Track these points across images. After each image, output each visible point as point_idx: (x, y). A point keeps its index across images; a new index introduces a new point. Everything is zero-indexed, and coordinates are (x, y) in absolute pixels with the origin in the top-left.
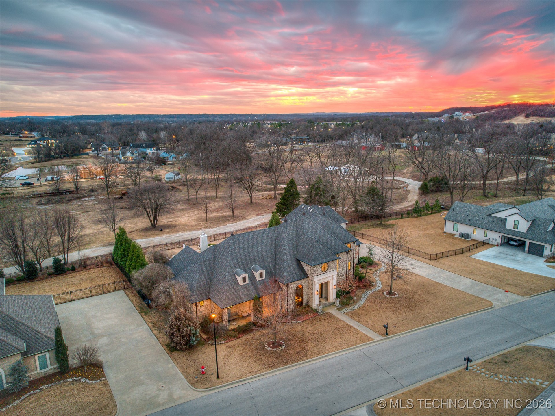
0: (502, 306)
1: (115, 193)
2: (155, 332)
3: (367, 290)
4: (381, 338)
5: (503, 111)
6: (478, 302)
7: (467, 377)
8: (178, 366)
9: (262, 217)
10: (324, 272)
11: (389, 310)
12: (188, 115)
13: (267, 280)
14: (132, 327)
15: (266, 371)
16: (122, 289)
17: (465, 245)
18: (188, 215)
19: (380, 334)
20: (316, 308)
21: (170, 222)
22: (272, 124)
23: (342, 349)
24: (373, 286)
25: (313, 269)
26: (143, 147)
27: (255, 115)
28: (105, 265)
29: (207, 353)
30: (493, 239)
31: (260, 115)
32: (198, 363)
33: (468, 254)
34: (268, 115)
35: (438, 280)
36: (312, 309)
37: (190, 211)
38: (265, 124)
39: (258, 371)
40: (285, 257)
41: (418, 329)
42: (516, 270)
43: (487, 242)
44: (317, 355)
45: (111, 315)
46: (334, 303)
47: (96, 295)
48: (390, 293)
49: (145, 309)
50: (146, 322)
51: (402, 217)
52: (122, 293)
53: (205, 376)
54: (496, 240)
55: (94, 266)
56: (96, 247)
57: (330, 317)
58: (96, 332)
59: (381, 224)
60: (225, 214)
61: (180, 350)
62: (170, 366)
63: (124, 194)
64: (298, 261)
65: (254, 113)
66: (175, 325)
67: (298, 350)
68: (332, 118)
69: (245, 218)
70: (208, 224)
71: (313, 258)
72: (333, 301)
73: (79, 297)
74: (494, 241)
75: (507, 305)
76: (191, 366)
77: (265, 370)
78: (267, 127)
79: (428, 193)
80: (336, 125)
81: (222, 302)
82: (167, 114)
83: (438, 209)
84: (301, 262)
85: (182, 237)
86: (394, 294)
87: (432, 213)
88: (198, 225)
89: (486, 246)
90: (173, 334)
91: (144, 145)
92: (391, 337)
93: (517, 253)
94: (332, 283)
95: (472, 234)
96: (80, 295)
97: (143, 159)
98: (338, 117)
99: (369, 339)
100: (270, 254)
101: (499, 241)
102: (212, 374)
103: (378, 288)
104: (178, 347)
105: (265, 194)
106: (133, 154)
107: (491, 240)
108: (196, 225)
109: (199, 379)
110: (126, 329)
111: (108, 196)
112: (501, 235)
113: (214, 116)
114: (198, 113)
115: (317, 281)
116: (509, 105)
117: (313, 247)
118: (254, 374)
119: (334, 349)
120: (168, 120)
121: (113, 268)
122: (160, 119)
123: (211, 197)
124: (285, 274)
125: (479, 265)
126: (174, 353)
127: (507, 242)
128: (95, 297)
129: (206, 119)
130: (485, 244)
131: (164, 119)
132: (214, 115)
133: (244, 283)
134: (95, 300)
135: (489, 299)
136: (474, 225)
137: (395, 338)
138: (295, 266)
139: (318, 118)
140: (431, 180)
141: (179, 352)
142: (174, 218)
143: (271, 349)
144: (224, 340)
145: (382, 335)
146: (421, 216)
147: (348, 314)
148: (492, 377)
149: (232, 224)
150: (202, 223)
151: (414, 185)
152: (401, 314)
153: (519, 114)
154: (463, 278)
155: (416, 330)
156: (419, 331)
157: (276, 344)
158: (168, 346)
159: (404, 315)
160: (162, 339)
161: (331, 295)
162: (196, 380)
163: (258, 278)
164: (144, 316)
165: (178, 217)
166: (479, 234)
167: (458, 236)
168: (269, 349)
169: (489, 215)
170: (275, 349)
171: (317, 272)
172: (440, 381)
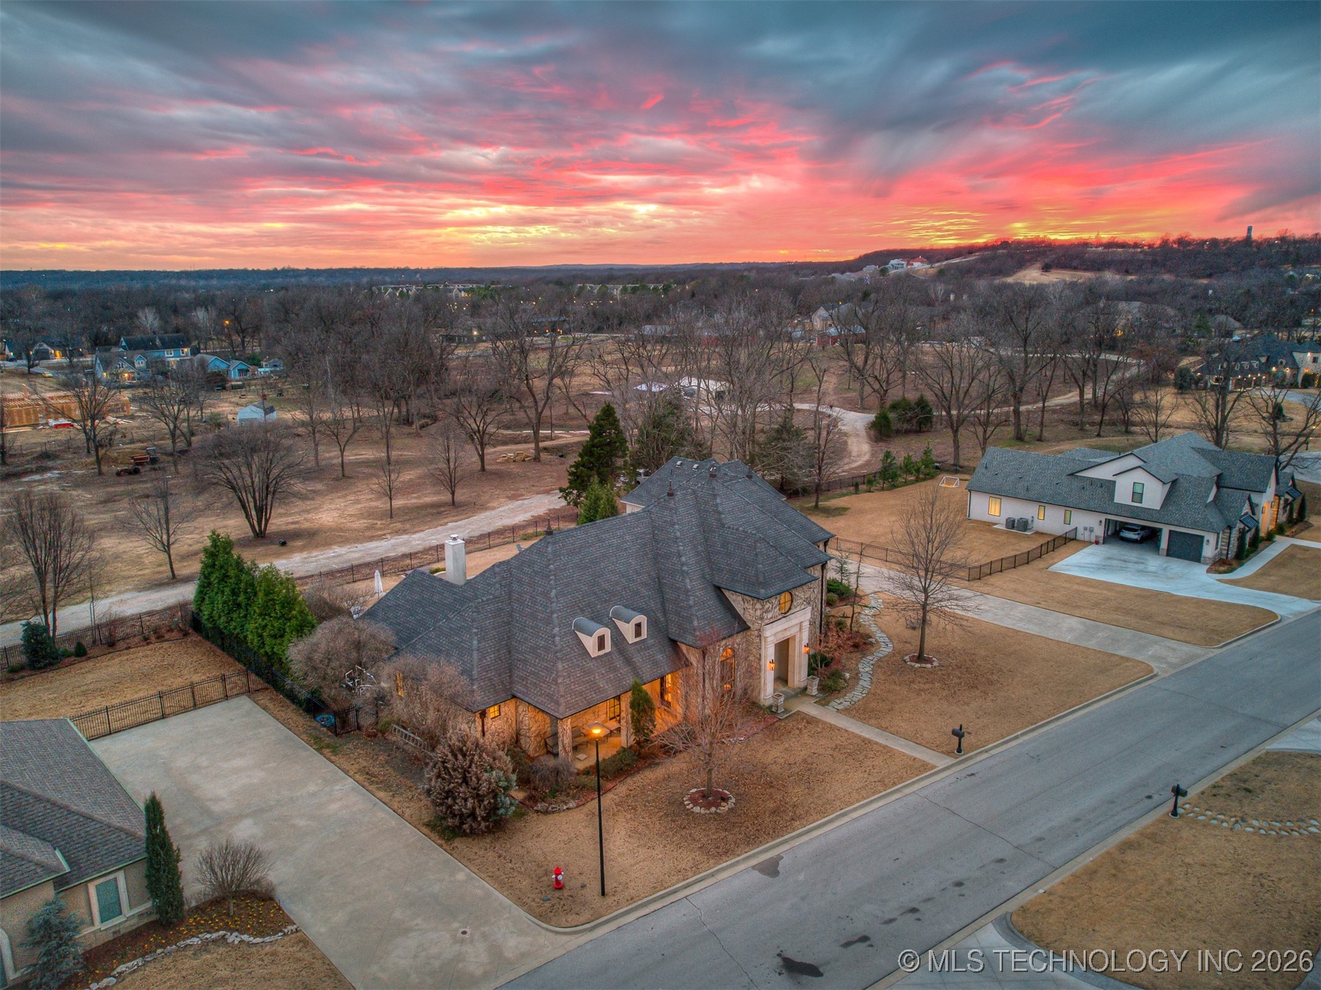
0: (1174, 671)
1: (115, 461)
2: (382, 794)
3: (864, 656)
4: (949, 761)
5: (994, 258)
6: (1119, 665)
7: (1185, 833)
8: (483, 876)
9: (526, 502)
10: (785, 614)
11: (935, 698)
12: (245, 271)
13: (651, 642)
14: (312, 788)
15: (716, 864)
16: (243, 694)
17: (1026, 546)
18: (333, 506)
19: (943, 752)
20: (767, 704)
21: (293, 523)
22: (472, 290)
23: (874, 793)
24: (871, 644)
25: (763, 606)
26: (155, 347)
27: (417, 271)
28: (167, 637)
29: (544, 835)
30: (1085, 529)
31: (429, 271)
32: (530, 862)
33: (1039, 564)
34: (446, 270)
35: (1008, 623)
36: (760, 707)
37: (335, 495)
38: (451, 291)
39: (696, 868)
40: (688, 581)
41: (1022, 734)
42: (1158, 593)
43: (1071, 536)
44: (824, 813)
45: (238, 762)
46: (805, 689)
47: (175, 714)
48: (920, 658)
49: (327, 740)
50: (346, 772)
51: (857, 491)
52: (245, 703)
53: (566, 893)
54: (1091, 530)
55: (136, 640)
56: (120, 593)
57: (808, 723)
58: (216, 808)
59: (816, 506)
60: (428, 500)
61: (473, 833)
62: (461, 876)
63: (139, 462)
64: (718, 589)
65: (413, 267)
66: (455, 770)
67: (771, 805)
68: (608, 276)
69: (483, 507)
70: (399, 525)
71: (761, 579)
72: (802, 685)
73: (126, 722)
74: (1087, 533)
75: (1182, 668)
76: (521, 873)
77: (712, 861)
78: (457, 296)
79: (889, 436)
80: (624, 290)
81: (557, 703)
82: (189, 269)
83: (927, 470)
84: (727, 593)
85: (346, 557)
86: (930, 661)
87: (917, 480)
88: (371, 527)
89: (1072, 544)
90: (449, 793)
91: (158, 342)
92: (970, 758)
93: (1145, 557)
94: (801, 641)
95: (1036, 519)
96: (129, 716)
97: (160, 377)
98: (621, 273)
99: (925, 766)
100: (645, 578)
101: (1100, 531)
102: (583, 886)
103: (885, 650)
104: (465, 826)
105: (510, 451)
106: (133, 364)
107: (1080, 530)
108: (368, 529)
109: (553, 902)
110: (299, 794)
111: (99, 467)
112: (1103, 517)
113: (310, 273)
114: (271, 268)
115: (772, 634)
116: (1005, 244)
117: (756, 555)
118: (690, 874)
119: (855, 795)
120: (193, 283)
121: (196, 644)
122: (174, 282)
123: (374, 462)
124: (696, 623)
125: (1076, 587)
126: (457, 842)
127: (1116, 534)
128: (173, 721)
129: (293, 280)
130: (1067, 541)
131: (183, 282)
132: (312, 270)
133: (602, 652)
134: (178, 727)
135: (1140, 658)
136: (1040, 501)
137: (979, 758)
138: (712, 602)
139: (574, 277)
140: (894, 407)
141: (470, 840)
142: (299, 513)
143: (703, 811)
144: (574, 798)
145: (948, 753)
146: (895, 486)
147: (847, 711)
148: (1238, 826)
149: (460, 523)
150: (379, 522)
151: (855, 422)
152: (968, 704)
153: (1028, 264)
154: (1061, 615)
155: (1017, 737)
156: (1026, 738)
157: (710, 797)
158: (431, 826)
159: (974, 704)
160: (408, 812)
161: (796, 671)
162: (547, 904)
163: (631, 638)
164: (333, 758)
165: (308, 512)
166: (1051, 521)
167: (1003, 528)
168: (697, 809)
169: (1072, 474)
170: (713, 809)
171: (770, 615)
172: (1127, 846)
